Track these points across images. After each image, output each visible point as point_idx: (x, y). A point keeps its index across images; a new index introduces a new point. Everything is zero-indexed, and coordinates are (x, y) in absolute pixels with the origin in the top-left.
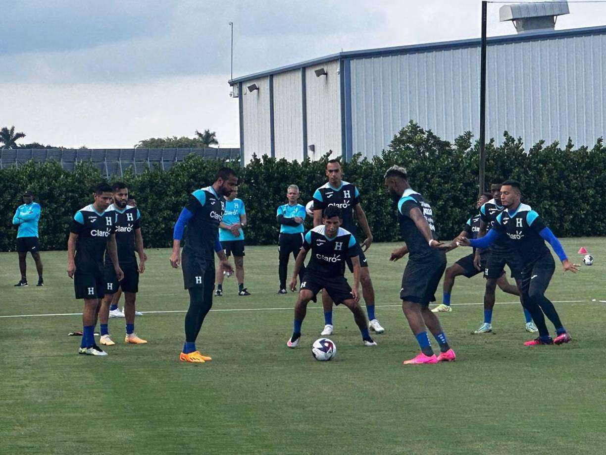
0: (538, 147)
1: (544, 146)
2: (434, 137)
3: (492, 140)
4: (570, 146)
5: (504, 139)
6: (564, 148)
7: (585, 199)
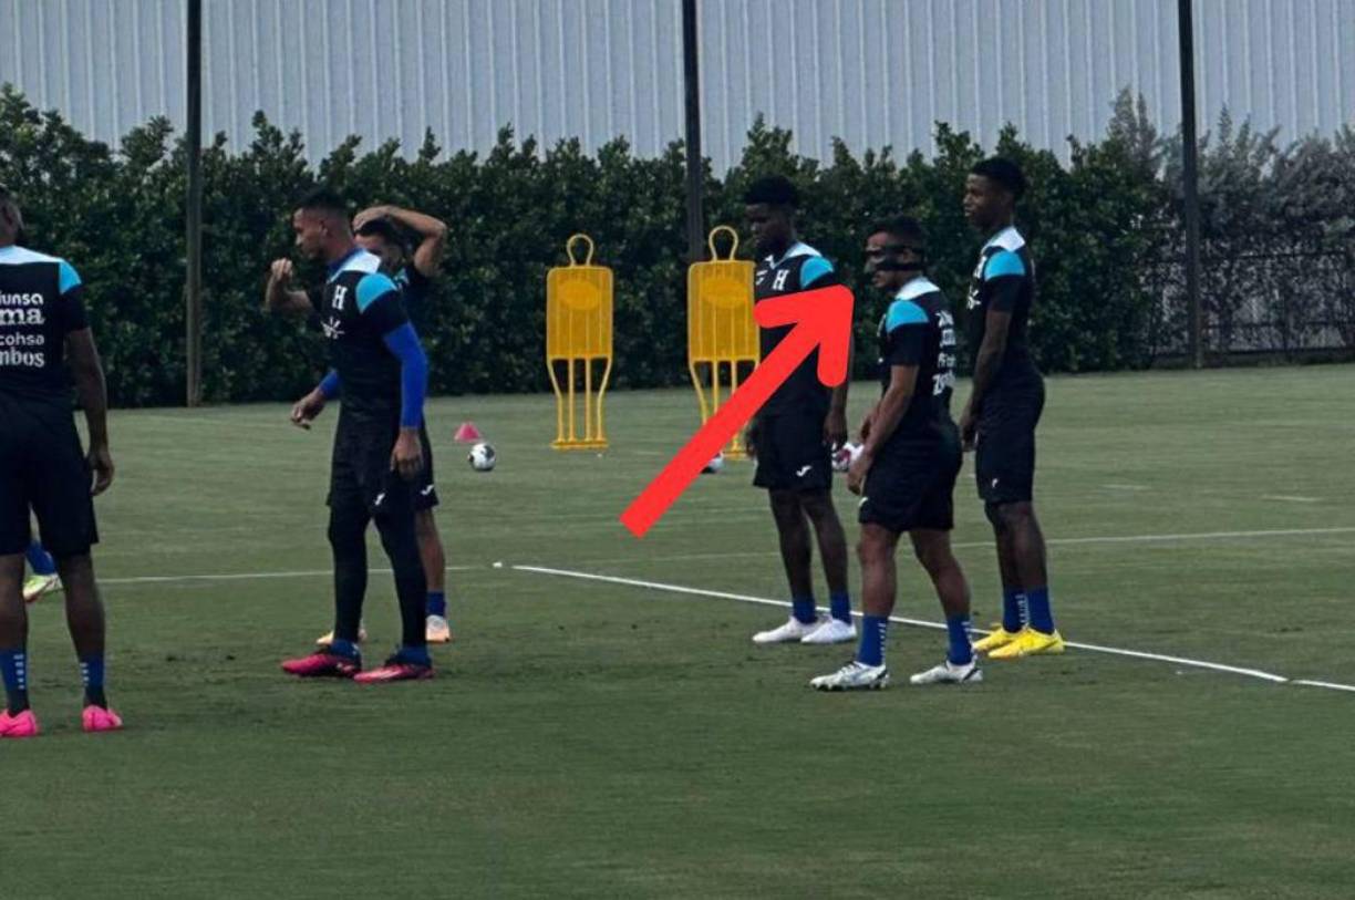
0: (344, 155)
1: (360, 153)
2: (66, 131)
3: (221, 139)
4: (430, 151)
5: (253, 135)
6: (412, 158)
7: (471, 293)
